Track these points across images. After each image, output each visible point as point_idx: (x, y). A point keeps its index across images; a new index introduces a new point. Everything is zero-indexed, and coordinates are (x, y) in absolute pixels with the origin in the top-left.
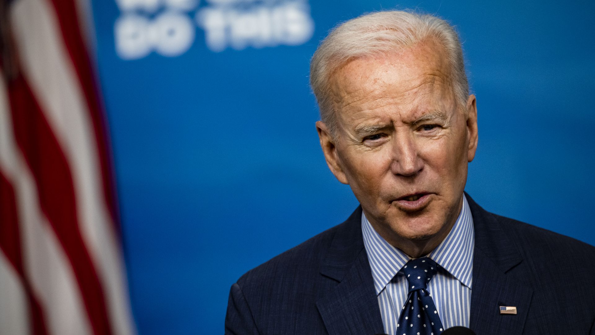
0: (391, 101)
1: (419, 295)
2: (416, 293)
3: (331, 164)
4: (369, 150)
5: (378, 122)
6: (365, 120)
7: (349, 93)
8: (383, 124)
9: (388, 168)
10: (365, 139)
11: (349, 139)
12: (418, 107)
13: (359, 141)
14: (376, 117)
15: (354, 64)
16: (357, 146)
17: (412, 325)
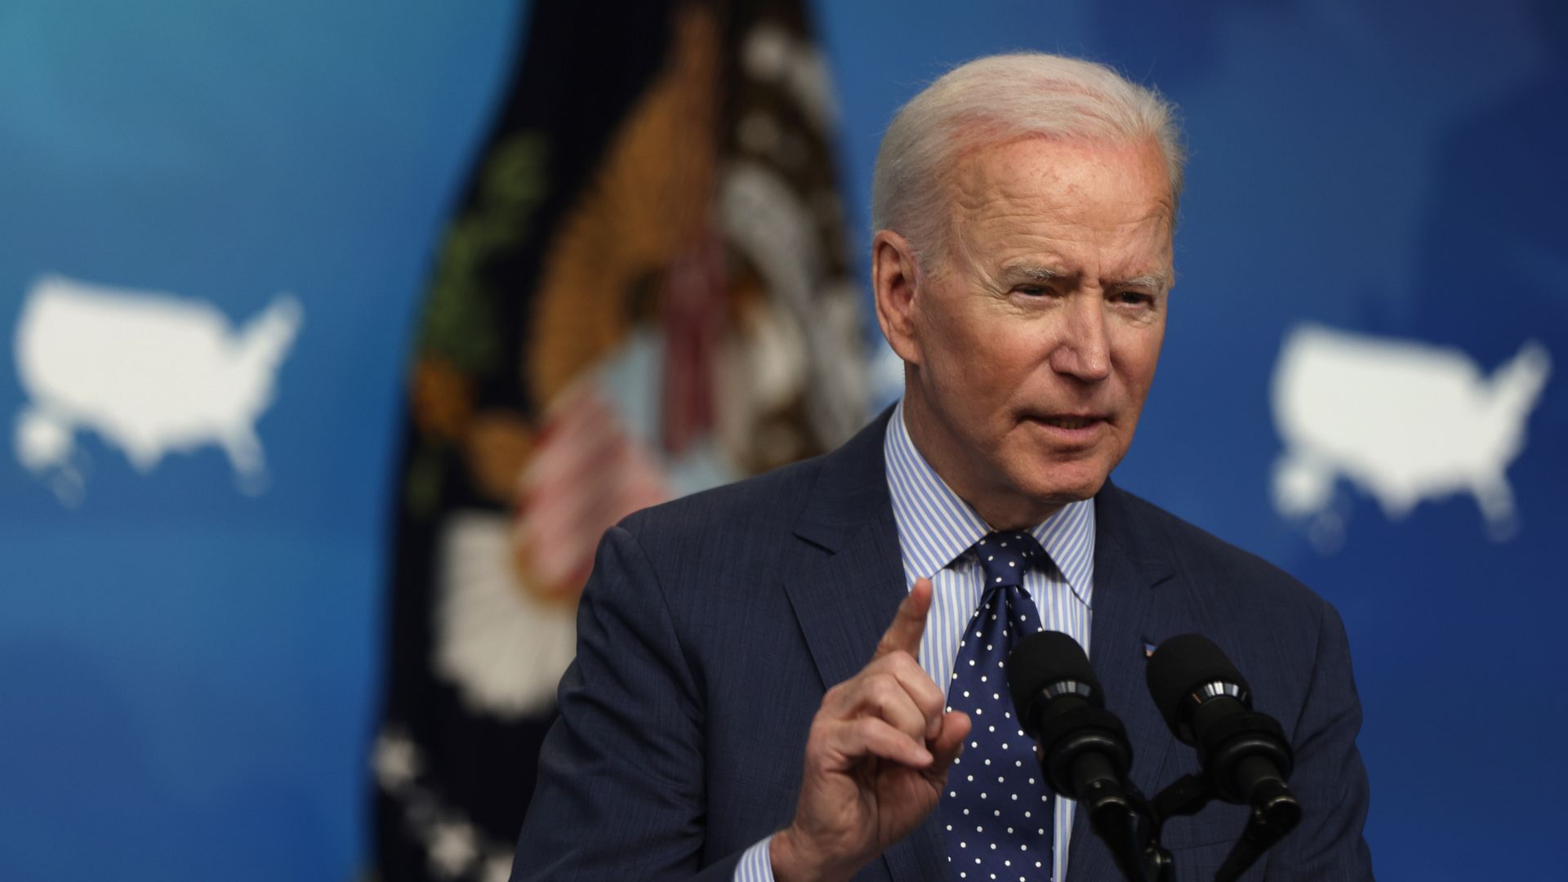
0: (1091, 235)
1: (1010, 596)
2: (1003, 592)
3: (886, 317)
4: (1019, 314)
5: (1056, 264)
6: (1030, 253)
7: (1008, 196)
8: (1062, 270)
9: (1048, 356)
10: (1016, 289)
11: (979, 282)
12: (1132, 257)
13: (1001, 290)
14: (1054, 252)
15: (1029, 146)
16: (993, 299)
17: (990, 648)
